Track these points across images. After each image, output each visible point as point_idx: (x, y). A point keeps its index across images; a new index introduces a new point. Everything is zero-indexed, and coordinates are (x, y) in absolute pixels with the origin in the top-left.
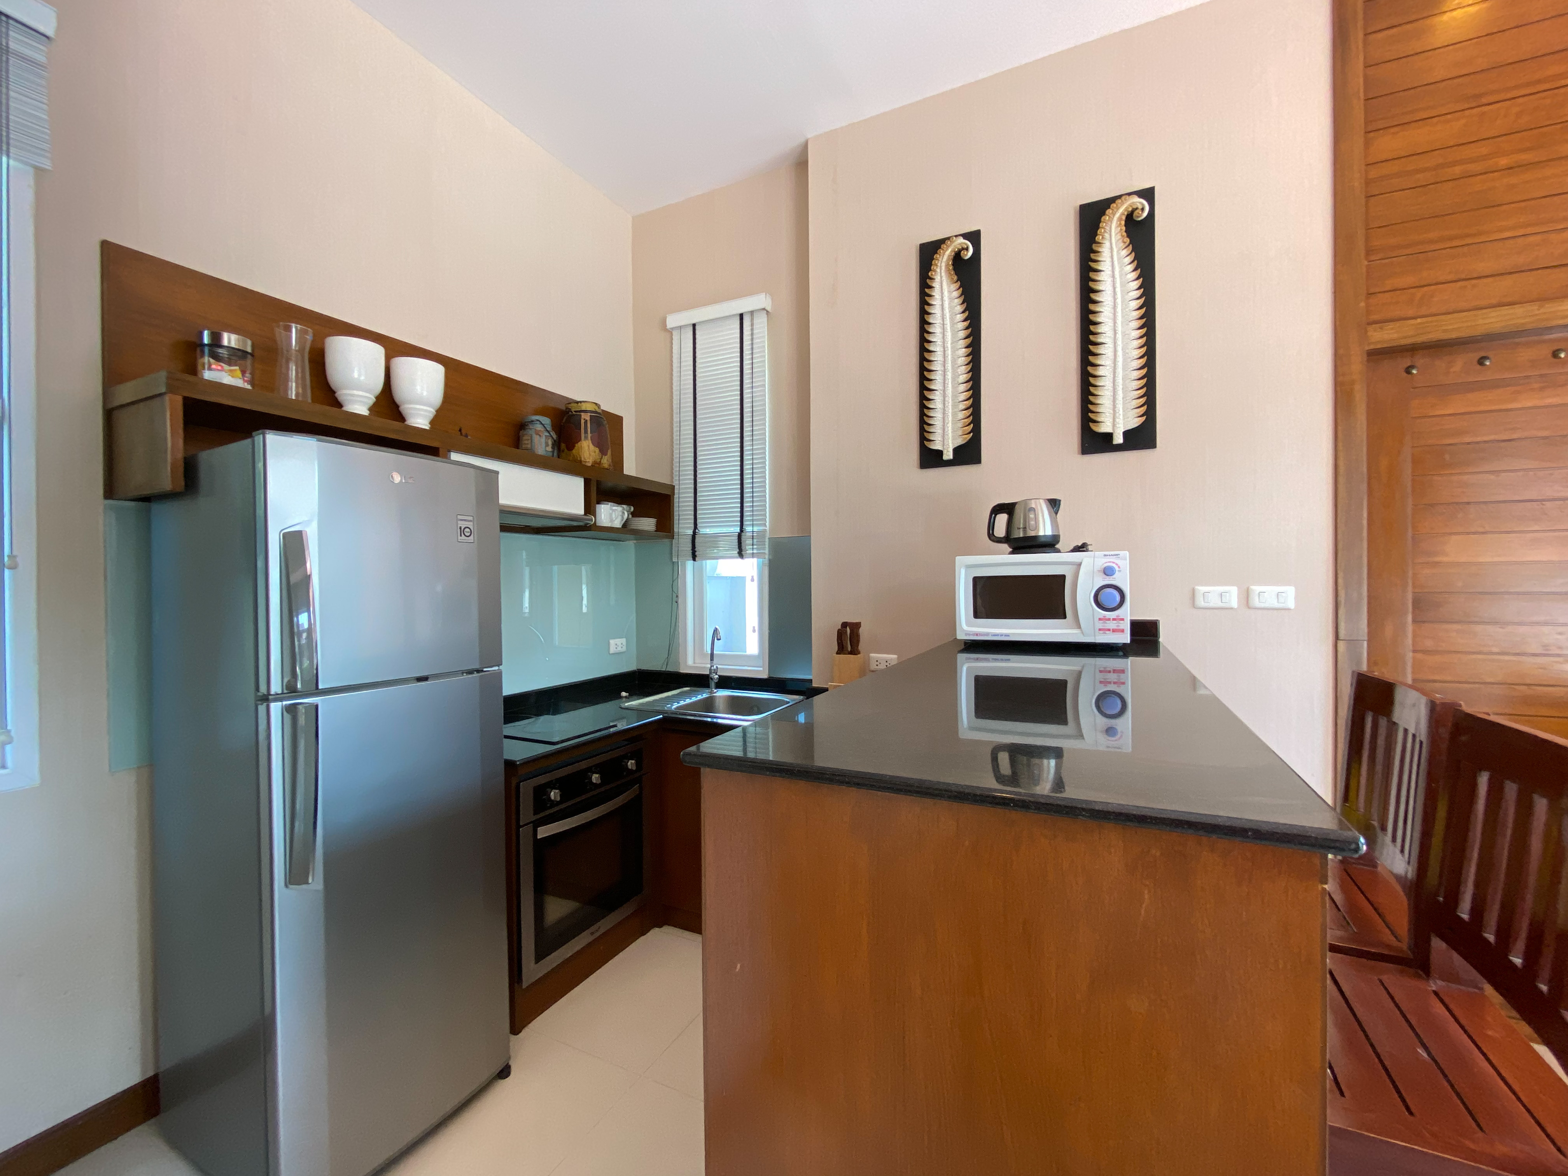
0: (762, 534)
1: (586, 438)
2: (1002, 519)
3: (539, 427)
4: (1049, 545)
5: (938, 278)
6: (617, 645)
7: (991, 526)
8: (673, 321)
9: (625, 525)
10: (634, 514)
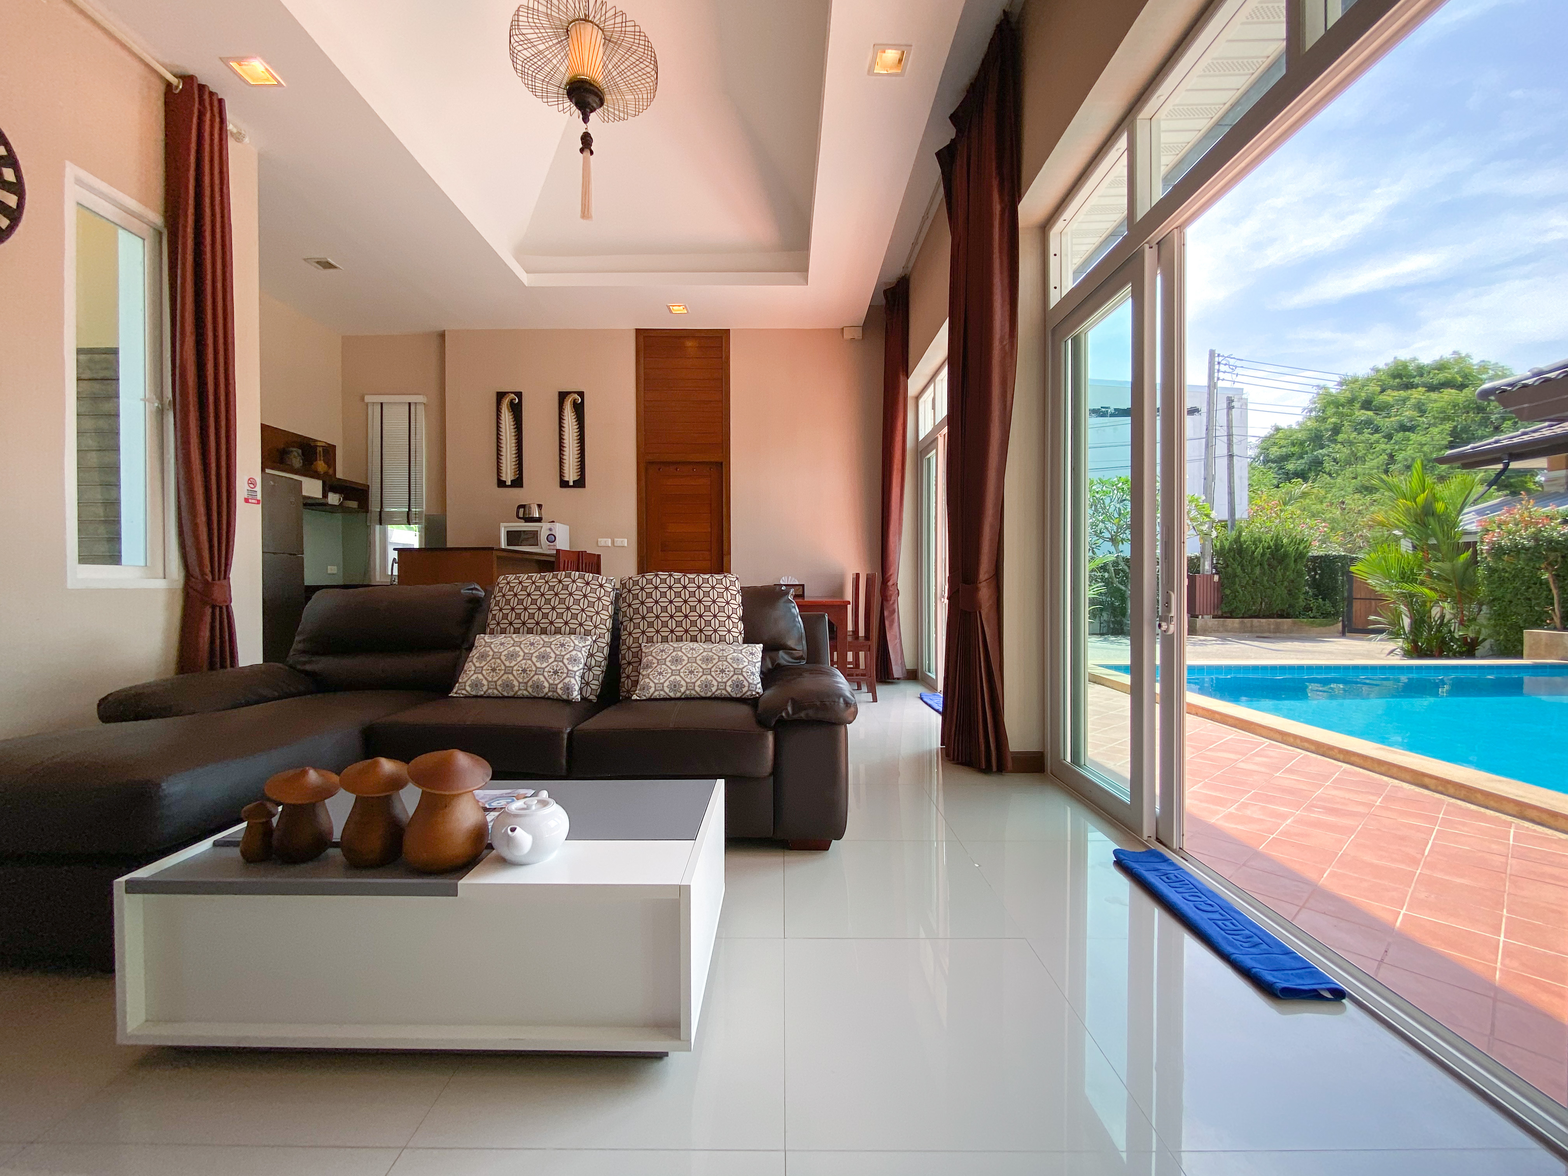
0: (421, 512)
1: (320, 460)
2: (521, 510)
3: (296, 454)
4: (539, 520)
5: (503, 409)
6: (332, 569)
7: (518, 512)
8: (368, 399)
9: (341, 504)
10: (345, 499)
